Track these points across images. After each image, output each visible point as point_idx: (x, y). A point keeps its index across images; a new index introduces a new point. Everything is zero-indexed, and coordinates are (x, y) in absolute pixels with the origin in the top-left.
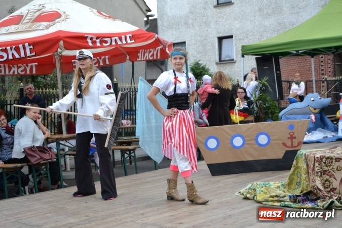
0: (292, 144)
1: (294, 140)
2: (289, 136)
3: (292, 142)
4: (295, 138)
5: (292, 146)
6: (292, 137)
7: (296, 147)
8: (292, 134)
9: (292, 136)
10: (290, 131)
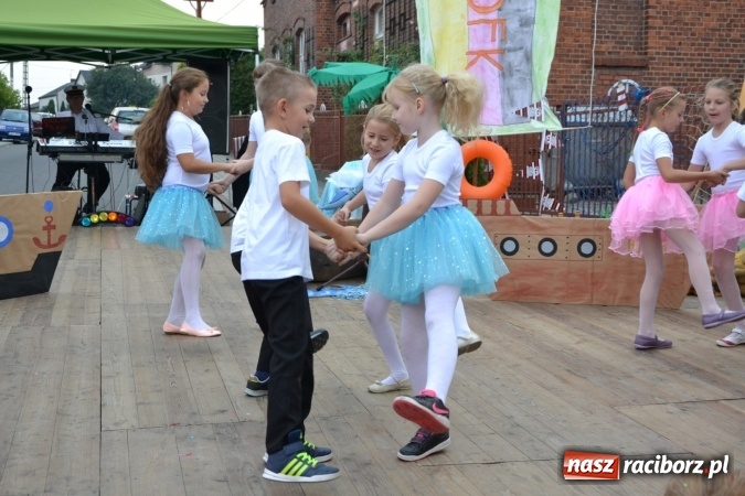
0: (49, 241)
1: (52, 232)
2: (46, 224)
3: (49, 236)
4: (54, 227)
5: (49, 246)
6: (49, 227)
7: (55, 245)
8: (49, 219)
9: (49, 223)
10: (47, 214)
